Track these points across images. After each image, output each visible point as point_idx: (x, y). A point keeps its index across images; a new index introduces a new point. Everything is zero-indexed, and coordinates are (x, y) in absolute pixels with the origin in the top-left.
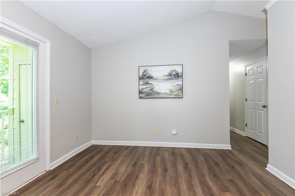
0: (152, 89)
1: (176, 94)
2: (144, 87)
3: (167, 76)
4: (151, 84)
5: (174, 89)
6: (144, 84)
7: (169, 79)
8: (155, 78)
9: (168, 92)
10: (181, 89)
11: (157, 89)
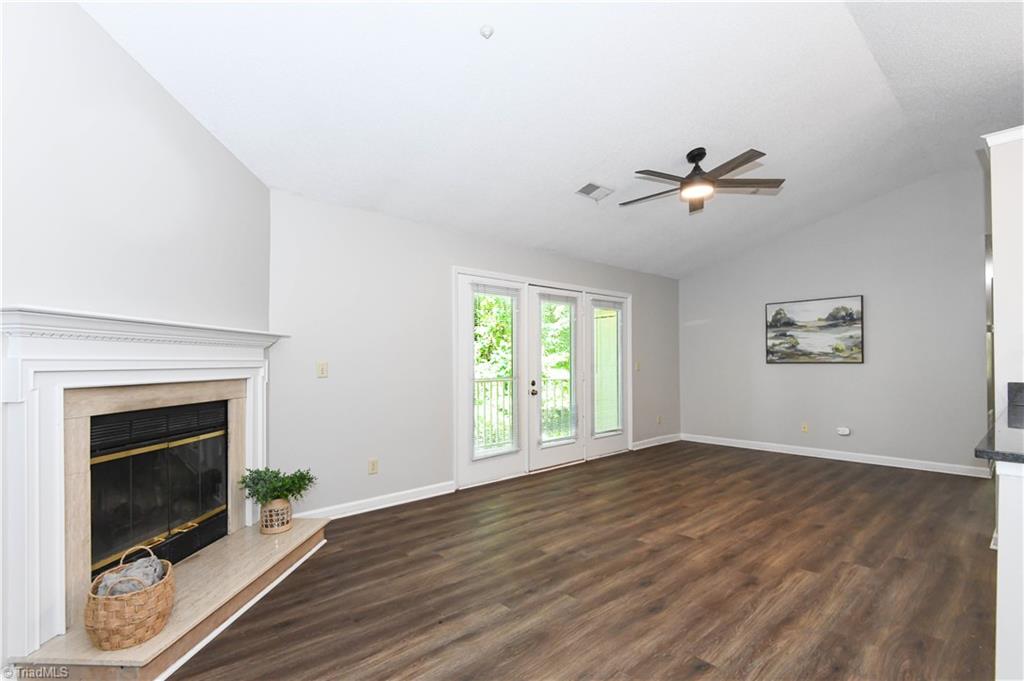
0: (793, 346)
1: (846, 355)
2: (777, 342)
3: (827, 319)
4: (791, 336)
5: (842, 345)
6: (776, 337)
7: (831, 326)
8: (799, 324)
9: (829, 350)
10: (861, 346)
11: (803, 345)
